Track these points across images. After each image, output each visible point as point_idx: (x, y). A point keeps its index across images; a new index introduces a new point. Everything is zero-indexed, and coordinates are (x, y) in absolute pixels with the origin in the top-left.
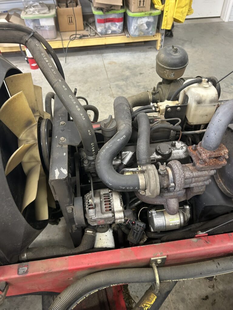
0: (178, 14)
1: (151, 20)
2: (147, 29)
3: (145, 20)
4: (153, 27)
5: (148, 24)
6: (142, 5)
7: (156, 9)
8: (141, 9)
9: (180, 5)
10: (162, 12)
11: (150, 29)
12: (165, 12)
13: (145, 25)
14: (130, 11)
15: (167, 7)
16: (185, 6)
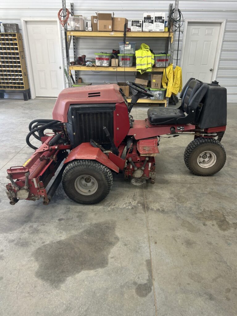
0: (174, 91)
1: (161, 92)
2: (159, 97)
3: (158, 92)
4: (162, 96)
5: (159, 94)
6: (156, 86)
7: (164, 88)
8: (156, 87)
9: (175, 87)
10: (166, 89)
11: (160, 97)
12: (167, 89)
13: (158, 95)
14: (151, 88)
15: (169, 87)
16: (178, 87)
